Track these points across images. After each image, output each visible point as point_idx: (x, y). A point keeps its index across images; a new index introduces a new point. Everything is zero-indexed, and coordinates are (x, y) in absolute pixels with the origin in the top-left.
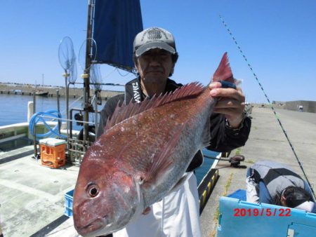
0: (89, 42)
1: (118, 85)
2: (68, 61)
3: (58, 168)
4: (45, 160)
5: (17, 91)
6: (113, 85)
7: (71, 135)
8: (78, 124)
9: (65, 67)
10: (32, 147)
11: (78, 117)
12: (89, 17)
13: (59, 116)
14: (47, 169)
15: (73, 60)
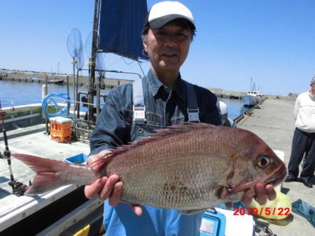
0: (95, 34)
1: (121, 72)
2: (76, 50)
3: (64, 142)
4: (54, 136)
5: (34, 79)
6: (117, 72)
7: (78, 116)
8: (85, 105)
9: (73, 55)
10: (44, 125)
11: (84, 100)
12: (96, 11)
13: (69, 99)
14: (55, 143)
15: (81, 49)
